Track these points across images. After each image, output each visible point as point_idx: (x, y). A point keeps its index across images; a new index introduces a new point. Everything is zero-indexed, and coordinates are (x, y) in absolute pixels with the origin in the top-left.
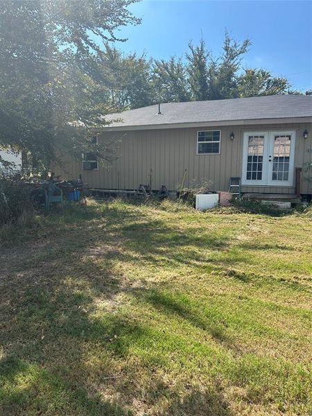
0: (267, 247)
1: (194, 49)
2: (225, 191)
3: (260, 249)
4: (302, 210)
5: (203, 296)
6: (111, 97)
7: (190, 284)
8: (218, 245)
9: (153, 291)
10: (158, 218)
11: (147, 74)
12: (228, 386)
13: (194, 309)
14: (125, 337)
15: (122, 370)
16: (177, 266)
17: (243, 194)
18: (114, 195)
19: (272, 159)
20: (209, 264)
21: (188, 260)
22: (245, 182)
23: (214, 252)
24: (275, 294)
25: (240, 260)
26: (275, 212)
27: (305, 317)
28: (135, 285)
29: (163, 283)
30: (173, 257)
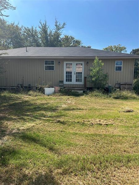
0: (73, 109)
1: (42, 24)
2: (57, 86)
3: (71, 110)
4: (87, 94)
5: (46, 133)
6: (2, 42)
7: (40, 128)
8: (54, 110)
9: (23, 133)
10: (27, 99)
11: (20, 33)
12: (55, 169)
13: (41, 139)
14: (7, 156)
15: (5, 172)
16: (35, 121)
17: (64, 87)
18: (5, 89)
19: (75, 73)
20: (49, 118)
21: (40, 118)
22: (65, 83)
23: (52, 113)
24: (76, 128)
25: (63, 115)
26: (77, 95)
27: (86, 136)
28: (14, 131)
29: (28, 129)
30: (33, 117)
